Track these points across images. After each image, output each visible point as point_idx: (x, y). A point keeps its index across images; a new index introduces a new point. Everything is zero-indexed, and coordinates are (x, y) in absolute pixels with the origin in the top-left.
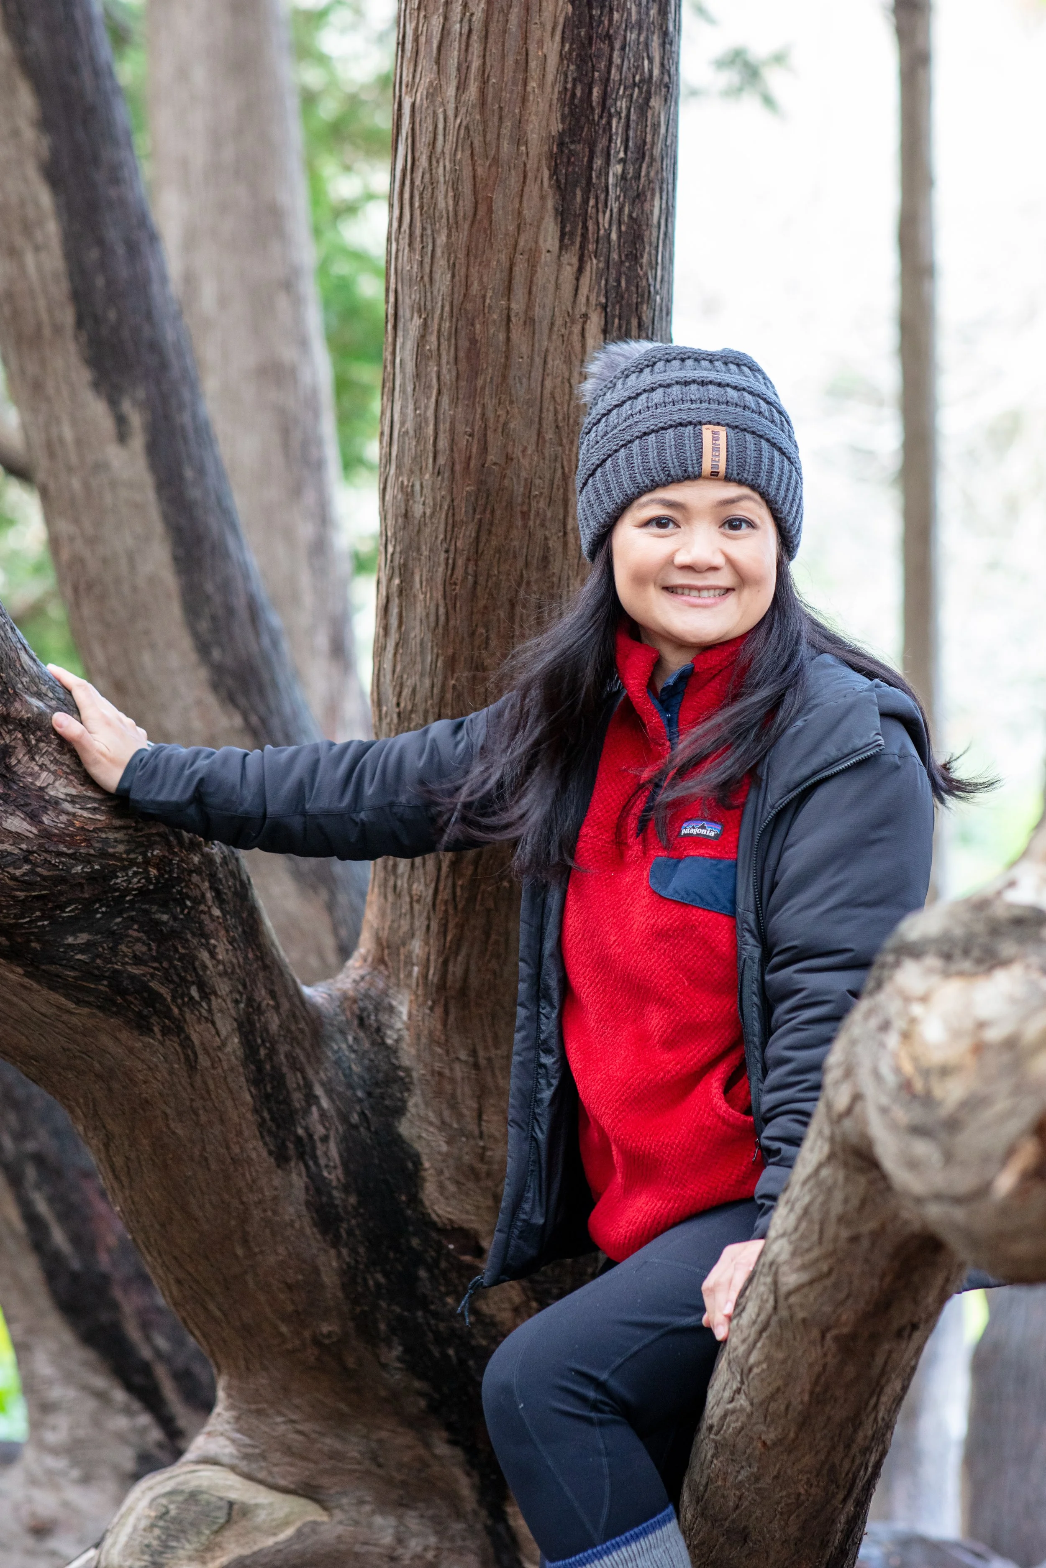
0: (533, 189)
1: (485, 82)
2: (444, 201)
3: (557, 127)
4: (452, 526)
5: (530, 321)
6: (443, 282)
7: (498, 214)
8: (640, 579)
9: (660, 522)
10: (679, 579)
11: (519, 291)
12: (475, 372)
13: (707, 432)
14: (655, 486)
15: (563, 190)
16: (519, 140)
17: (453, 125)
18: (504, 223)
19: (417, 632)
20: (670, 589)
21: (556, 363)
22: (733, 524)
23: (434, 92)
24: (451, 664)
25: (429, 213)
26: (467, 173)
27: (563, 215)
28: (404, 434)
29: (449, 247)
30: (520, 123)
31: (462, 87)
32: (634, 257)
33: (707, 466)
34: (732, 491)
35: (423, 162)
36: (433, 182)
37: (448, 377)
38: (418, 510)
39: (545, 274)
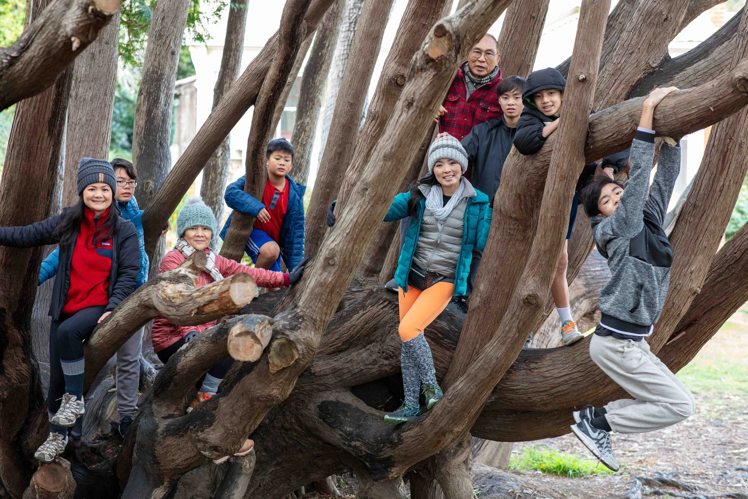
0: (45, 127)
1: (39, 109)
2: (27, 127)
3: (50, 116)
4: (21, 183)
5: (41, 149)
6: (25, 141)
7: (38, 131)
8: (88, 199)
9: (92, 190)
10: (95, 199)
11: (40, 144)
12: (30, 157)
13: (100, 174)
14: (91, 183)
15: (50, 127)
16: (44, 119)
17: (31, 115)
18: (39, 132)
19: (10, 200)
20: (93, 201)
21: (44, 156)
22: (104, 190)
23: (27, 110)
24: (17, 207)
25: (24, 129)
26: (33, 124)
27: (49, 131)
28: (12, 166)
29: (27, 136)
30: (44, 116)
31: (34, 109)
32: (59, 136)
33: (100, 180)
34: (104, 185)
35: (24, 121)
36: (26, 124)
37: (24, 158)
38: (14, 180)
39: (45, 140)
